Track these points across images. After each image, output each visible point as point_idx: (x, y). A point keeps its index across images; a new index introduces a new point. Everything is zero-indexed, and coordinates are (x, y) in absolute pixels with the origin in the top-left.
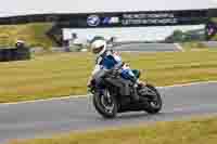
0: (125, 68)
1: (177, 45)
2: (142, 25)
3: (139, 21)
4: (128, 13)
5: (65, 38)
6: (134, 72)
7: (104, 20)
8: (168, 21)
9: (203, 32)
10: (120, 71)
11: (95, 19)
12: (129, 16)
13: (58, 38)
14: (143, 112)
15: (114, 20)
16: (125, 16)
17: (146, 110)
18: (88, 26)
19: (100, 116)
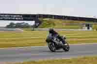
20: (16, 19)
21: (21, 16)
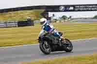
0: (55, 31)
4: (78, 5)
5: (49, 16)
6: (59, 33)
7: (67, 8)
10: (53, 33)
11: (63, 8)
12: (78, 7)
13: (46, 17)
14: (64, 51)
15: (72, 8)
17: (65, 50)
18: (60, 11)
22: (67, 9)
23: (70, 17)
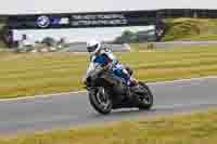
1: (127, 46)
2: (91, 26)
3: (89, 22)
4: (77, 14)
6: (127, 69)
8: (118, 22)
9: (153, 33)
10: (114, 69)
12: (79, 17)
15: (64, 21)
16: (75, 17)
19: (96, 112)
20: (112, 22)
21: (122, 17)
22: (55, 22)
23: (62, 40)
